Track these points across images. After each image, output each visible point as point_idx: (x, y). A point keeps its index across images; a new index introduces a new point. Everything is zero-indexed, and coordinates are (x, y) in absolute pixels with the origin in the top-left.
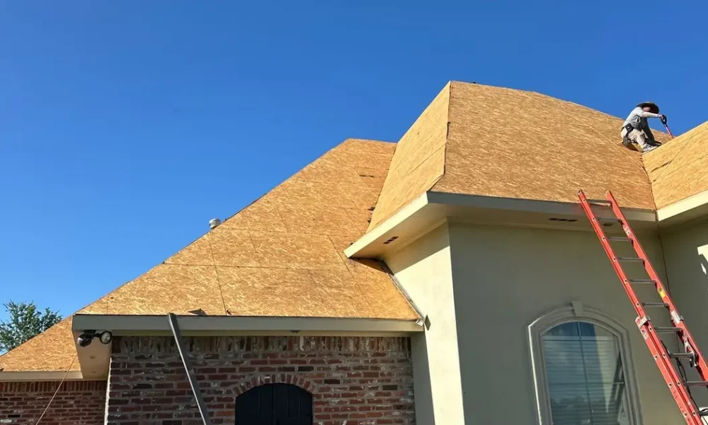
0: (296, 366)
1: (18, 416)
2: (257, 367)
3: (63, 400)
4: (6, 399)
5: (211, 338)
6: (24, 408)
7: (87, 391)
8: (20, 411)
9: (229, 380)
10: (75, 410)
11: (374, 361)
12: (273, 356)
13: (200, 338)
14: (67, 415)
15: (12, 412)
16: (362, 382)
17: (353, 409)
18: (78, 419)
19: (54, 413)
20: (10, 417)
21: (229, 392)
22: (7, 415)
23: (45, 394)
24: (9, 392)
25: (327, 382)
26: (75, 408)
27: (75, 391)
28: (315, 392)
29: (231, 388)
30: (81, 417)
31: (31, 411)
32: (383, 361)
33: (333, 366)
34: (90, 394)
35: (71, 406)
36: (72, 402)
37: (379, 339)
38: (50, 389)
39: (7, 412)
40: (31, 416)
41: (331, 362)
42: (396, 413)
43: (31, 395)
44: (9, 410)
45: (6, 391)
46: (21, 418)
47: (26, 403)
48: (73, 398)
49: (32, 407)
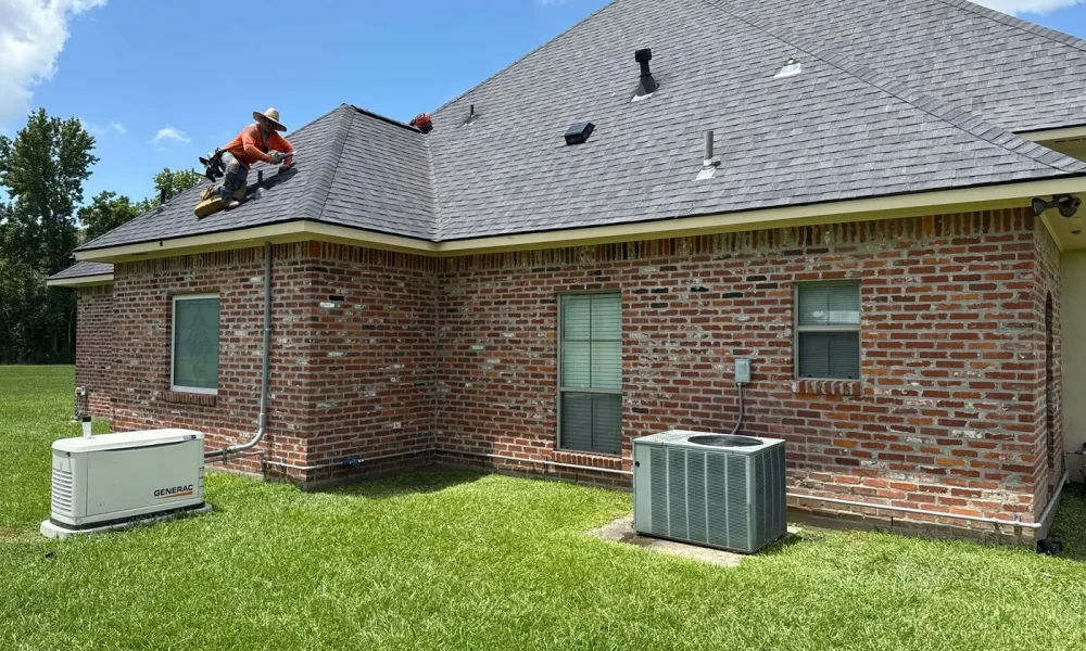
1: (342, 299)
3: (392, 279)
4: (325, 270)
6: (348, 287)
7: (417, 271)
8: (344, 291)
10: (405, 297)
14: (397, 302)
15: (333, 291)
18: (410, 310)
19: (383, 298)
20: (333, 298)
22: (328, 295)
23: (373, 269)
24: (328, 260)
26: (405, 293)
27: (403, 269)
30: (412, 307)
31: (356, 293)
34: (420, 275)
35: (402, 290)
36: (402, 285)
38: (376, 261)
39: (327, 291)
40: (357, 301)
43: (355, 267)
44: (330, 288)
45: (324, 257)
46: (345, 303)
47: (349, 279)
48: (403, 279)
49: (358, 287)
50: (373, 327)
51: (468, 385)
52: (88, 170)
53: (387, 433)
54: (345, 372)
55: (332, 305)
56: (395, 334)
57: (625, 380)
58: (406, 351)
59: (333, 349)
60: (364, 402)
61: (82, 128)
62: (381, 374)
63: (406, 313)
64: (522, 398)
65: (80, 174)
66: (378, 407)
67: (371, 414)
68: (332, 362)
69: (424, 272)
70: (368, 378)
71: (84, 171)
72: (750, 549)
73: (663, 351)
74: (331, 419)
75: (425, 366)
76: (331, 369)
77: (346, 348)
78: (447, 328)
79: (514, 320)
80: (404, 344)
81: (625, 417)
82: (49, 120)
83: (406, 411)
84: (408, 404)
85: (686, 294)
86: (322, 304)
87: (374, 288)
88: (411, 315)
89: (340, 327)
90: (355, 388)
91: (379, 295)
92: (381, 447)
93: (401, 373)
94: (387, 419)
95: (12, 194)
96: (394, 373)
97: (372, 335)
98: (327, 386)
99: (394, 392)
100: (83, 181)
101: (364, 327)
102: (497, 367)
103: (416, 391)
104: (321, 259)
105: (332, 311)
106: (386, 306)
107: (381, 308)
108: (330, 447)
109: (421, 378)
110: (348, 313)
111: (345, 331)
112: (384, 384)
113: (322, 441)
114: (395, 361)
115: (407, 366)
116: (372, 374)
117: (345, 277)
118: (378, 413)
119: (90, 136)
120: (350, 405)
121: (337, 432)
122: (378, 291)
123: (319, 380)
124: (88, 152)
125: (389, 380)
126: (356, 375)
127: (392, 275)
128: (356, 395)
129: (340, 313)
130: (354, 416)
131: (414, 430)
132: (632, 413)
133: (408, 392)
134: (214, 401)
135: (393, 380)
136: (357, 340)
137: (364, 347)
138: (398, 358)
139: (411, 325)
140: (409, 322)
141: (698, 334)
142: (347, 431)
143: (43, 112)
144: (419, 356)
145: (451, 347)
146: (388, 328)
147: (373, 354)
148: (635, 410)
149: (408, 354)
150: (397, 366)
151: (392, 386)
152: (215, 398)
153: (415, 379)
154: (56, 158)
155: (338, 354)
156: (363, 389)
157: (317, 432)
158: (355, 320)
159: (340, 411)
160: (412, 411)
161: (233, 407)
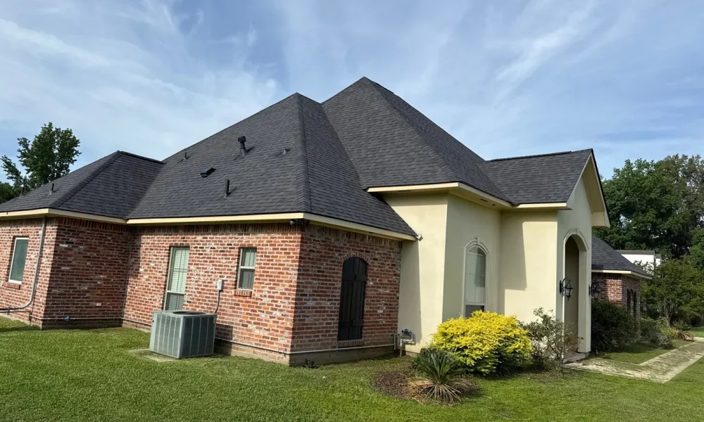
0: (364, 250)
1: (72, 243)
2: (352, 248)
3: (104, 235)
4: (65, 230)
5: (337, 230)
6: (77, 238)
7: (120, 232)
8: (74, 240)
9: (342, 253)
10: (111, 244)
11: (390, 252)
12: (358, 243)
13: (333, 229)
14: (106, 246)
15: (68, 239)
16: (385, 261)
17: (381, 274)
18: (113, 250)
19: (97, 244)
20: (67, 243)
21: (341, 259)
22: (65, 241)
23: (93, 230)
24: (67, 225)
25: (374, 259)
26: (111, 242)
27: (112, 231)
28: (369, 264)
29: (342, 257)
30: (115, 249)
31: (81, 241)
32: (393, 252)
33: (377, 252)
34: (122, 234)
35: (109, 241)
36: (110, 238)
37: (393, 240)
38: (95, 227)
39: (65, 239)
40: (82, 244)
41: (376, 250)
42: (394, 277)
43: (83, 229)
44: (66, 238)
45: (65, 224)
46: (74, 245)
47: (78, 235)
48: (111, 235)
49: (83, 238)
50: (90, 257)
51: (136, 287)
52: (74, 159)
53: (92, 307)
54: (70, 277)
55: (66, 246)
56: (103, 261)
57: (186, 288)
58: (108, 270)
59: (65, 266)
60: (80, 291)
61: (73, 135)
62: (92, 279)
63: (111, 252)
64: (153, 295)
65: (69, 161)
66: (88, 295)
67: (83, 298)
68: (64, 271)
69: (124, 233)
70: (84, 280)
71: (72, 159)
72: (178, 357)
73: (199, 275)
74: (60, 298)
75: (120, 277)
76: (62, 275)
77: (72, 265)
78: (133, 260)
79: (155, 257)
80: (107, 266)
81: (184, 305)
82: (54, 130)
83: (104, 298)
84: (106, 295)
85: (209, 250)
86: (61, 245)
87: (92, 239)
88: (115, 253)
89: (70, 256)
90: (75, 285)
91: (95, 242)
92: (88, 314)
93: (104, 280)
94: (93, 301)
95: (28, 171)
96: (100, 279)
97: (88, 260)
98: (59, 283)
99: (98, 289)
100: (71, 165)
101: (84, 257)
102: (147, 280)
103: (113, 289)
104: (63, 225)
105: (65, 248)
106: (98, 248)
107: (96, 248)
108: (58, 311)
109: (116, 283)
110: (76, 250)
111: (73, 258)
112: (93, 284)
113: (53, 307)
114: (101, 274)
115: (108, 277)
116: (86, 279)
117: (76, 234)
118: (88, 298)
119: (77, 139)
120: (71, 292)
121: (62, 304)
122: (94, 240)
123: (55, 279)
124: (75, 148)
125: (96, 282)
126: (76, 279)
127: (104, 234)
128: (76, 288)
129: (71, 250)
130: (73, 298)
131: (109, 307)
132: (186, 303)
133: (108, 289)
134: (20, 287)
135: (99, 283)
136: (79, 263)
137: (84, 266)
138: (103, 273)
139: (114, 258)
140: (112, 256)
141: (210, 268)
142: (68, 304)
143: (51, 124)
144: (117, 273)
145: (133, 269)
146: (99, 258)
147: (88, 270)
148: (188, 302)
149: (110, 271)
150: (102, 276)
151: (99, 285)
152: (20, 286)
153: (112, 283)
154: (56, 151)
155: (68, 268)
156: (80, 285)
157: (51, 303)
158: (79, 253)
159: (65, 294)
160: (109, 298)
161: (25, 290)
